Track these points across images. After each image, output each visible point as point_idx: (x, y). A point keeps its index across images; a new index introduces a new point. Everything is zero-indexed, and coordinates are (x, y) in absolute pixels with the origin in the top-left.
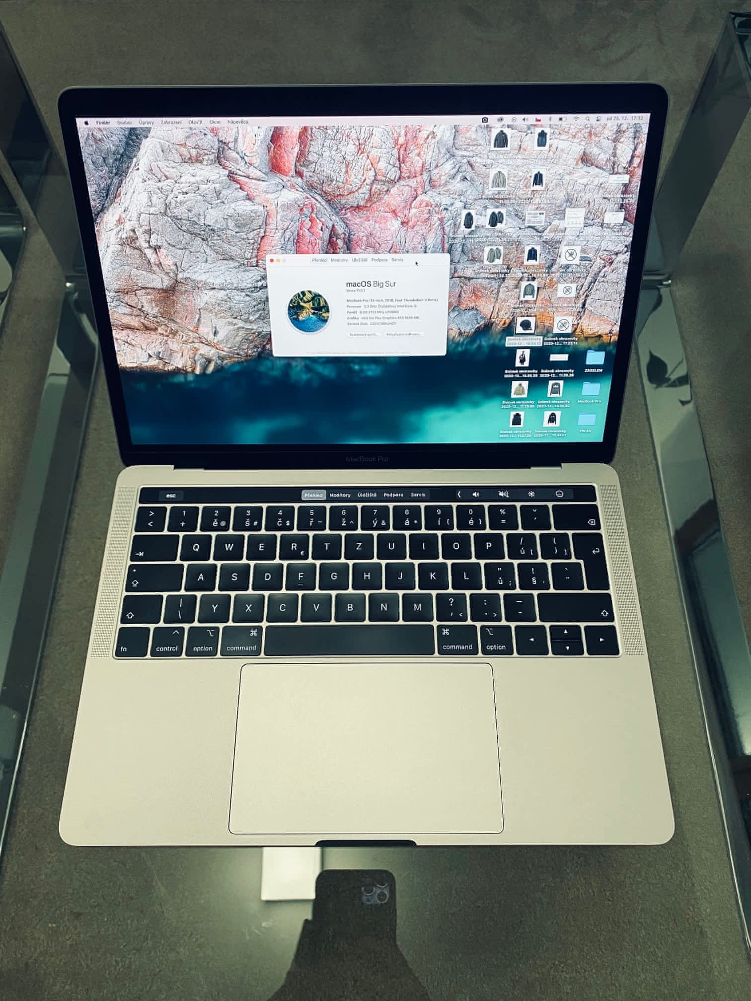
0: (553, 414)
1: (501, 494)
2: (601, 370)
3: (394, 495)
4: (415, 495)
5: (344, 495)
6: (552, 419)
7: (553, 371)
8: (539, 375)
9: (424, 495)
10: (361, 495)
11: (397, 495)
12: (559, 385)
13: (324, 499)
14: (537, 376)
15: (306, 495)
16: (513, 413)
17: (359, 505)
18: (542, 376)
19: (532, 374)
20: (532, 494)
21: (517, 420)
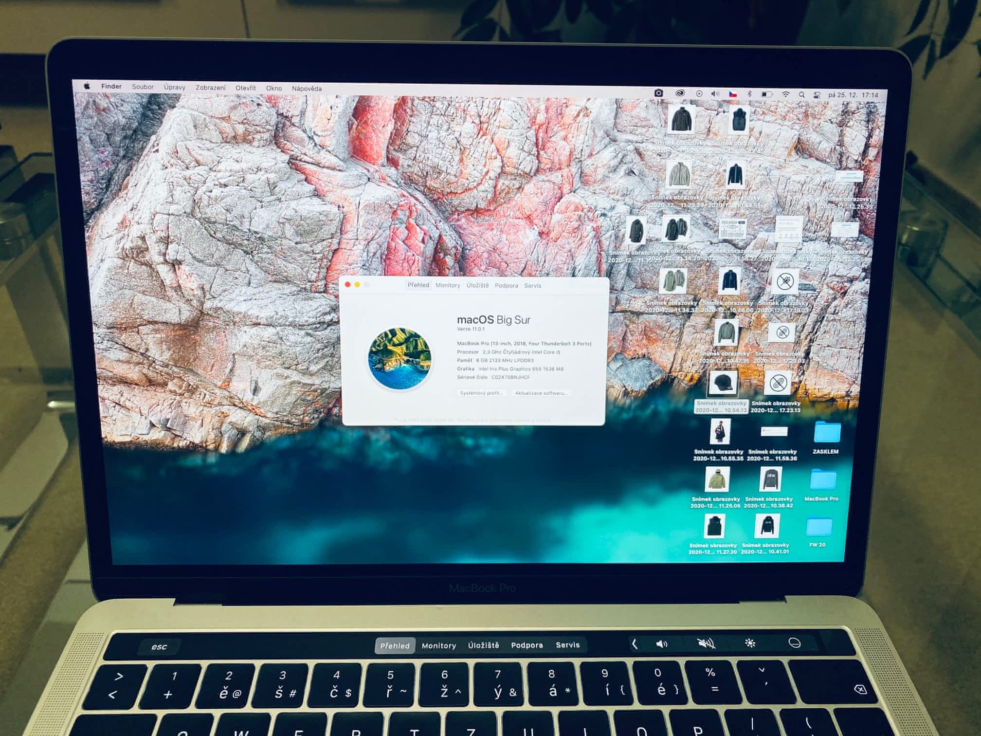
0: (769, 519)
1: (702, 643)
2: (837, 452)
3: (528, 646)
4: (563, 645)
5: (446, 646)
6: (768, 526)
7: (766, 452)
8: (745, 458)
9: (578, 645)
10: (472, 646)
11: (533, 646)
12: (775, 472)
13: (413, 651)
14: (742, 459)
15: (382, 646)
16: (709, 517)
17: (471, 663)
18: (749, 459)
19: (736, 455)
20: (750, 643)
21: (715, 527)
